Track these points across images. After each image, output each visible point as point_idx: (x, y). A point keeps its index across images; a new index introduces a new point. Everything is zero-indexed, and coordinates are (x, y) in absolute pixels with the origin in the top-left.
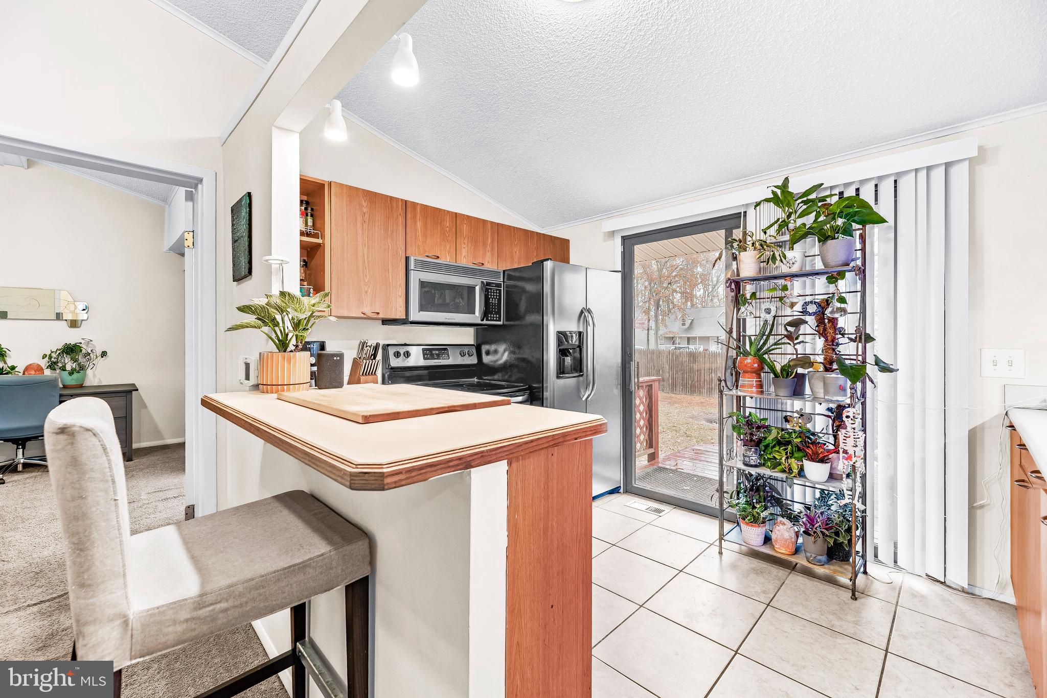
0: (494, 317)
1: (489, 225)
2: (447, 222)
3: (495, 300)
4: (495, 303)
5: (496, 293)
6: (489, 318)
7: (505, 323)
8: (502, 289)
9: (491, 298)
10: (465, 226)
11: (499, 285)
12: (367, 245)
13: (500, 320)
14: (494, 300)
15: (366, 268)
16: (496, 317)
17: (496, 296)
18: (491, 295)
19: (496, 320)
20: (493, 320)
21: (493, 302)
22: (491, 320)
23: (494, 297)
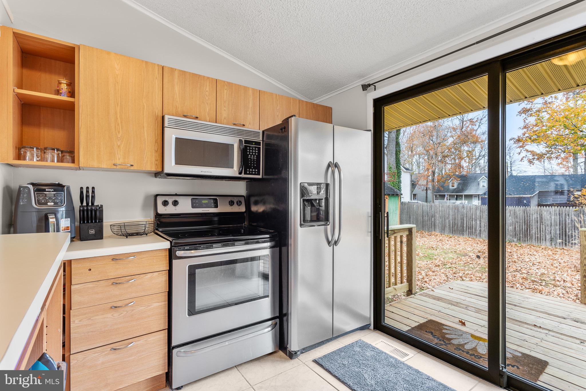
0: (252, 171)
1: (251, 92)
2: (206, 86)
3: (254, 157)
4: (254, 160)
5: (255, 150)
6: (248, 172)
7: (264, 177)
8: (261, 147)
9: (250, 154)
10: (225, 91)
11: (259, 144)
12: (119, 104)
13: (259, 174)
14: (252, 156)
15: (118, 124)
16: (255, 172)
17: (255, 153)
18: (250, 152)
19: (255, 174)
20: (252, 174)
21: (252, 158)
22: (249, 174)
23: (252, 154)
